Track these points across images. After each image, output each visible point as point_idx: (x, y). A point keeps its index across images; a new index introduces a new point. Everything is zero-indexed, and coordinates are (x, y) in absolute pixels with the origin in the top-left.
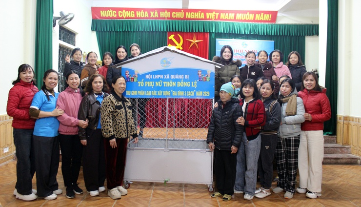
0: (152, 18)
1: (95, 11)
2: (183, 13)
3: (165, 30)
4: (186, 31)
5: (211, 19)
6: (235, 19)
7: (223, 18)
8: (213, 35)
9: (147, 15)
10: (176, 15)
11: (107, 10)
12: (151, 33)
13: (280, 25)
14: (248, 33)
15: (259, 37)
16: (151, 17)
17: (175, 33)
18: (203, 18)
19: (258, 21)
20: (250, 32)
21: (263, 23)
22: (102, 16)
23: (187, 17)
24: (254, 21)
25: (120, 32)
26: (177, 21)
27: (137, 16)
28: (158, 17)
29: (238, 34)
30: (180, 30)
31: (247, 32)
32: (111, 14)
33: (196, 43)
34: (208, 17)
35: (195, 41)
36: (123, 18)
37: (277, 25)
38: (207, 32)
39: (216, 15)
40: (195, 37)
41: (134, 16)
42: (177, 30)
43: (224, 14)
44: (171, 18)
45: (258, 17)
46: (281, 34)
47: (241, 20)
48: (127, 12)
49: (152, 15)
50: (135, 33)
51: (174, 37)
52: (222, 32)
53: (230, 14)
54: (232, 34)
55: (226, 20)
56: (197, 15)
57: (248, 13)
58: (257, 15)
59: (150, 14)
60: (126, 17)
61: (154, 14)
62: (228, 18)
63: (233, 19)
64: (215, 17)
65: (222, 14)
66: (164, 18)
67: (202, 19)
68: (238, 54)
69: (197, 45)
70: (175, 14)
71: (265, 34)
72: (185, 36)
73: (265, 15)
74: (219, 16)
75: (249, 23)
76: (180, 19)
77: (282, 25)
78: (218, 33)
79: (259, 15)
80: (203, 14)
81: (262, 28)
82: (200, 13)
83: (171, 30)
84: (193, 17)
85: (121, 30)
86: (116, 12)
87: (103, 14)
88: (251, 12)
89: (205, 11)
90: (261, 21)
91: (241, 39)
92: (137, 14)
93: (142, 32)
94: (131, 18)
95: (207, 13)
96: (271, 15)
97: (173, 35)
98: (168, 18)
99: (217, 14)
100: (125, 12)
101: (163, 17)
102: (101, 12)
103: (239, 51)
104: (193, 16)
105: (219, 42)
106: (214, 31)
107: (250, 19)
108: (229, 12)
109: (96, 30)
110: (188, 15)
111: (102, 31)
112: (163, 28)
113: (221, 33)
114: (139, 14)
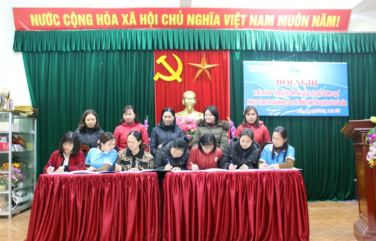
0: (126, 27)
1: (20, 14)
2: (182, 16)
3: (150, 48)
5: (233, 27)
6: (275, 26)
7: (255, 24)
8: (237, 55)
9: (115, 21)
10: (168, 19)
11: (41, 14)
12: (123, 53)
13: (356, 35)
14: (301, 50)
15: (319, 56)
16: (124, 24)
17: (168, 51)
18: (219, 24)
19: (316, 29)
20: (304, 48)
21: (325, 32)
22: (33, 24)
23: (188, 24)
24: (310, 28)
25: (67, 51)
26: (170, 30)
27: (98, 24)
28: (135, 23)
29: (281, 52)
30: (177, 47)
31: (298, 48)
32: (50, 20)
33: (207, 69)
34: (226, 23)
35: (204, 66)
36: (71, 27)
37: (351, 35)
38: (226, 50)
39: (241, 19)
40: (204, 59)
41: (92, 24)
42: (171, 47)
43: (256, 16)
44: (160, 25)
45: (316, 21)
46: (359, 51)
47: (287, 28)
48: (79, 15)
49: (125, 22)
50: (94, 54)
51: (165, 60)
52: (254, 48)
53: (267, 16)
54: (272, 51)
55: (260, 27)
56: (207, 20)
57: (299, 14)
58: (315, 17)
59: (120, 20)
60: (78, 25)
61: (129, 19)
62: (262, 25)
63: (272, 25)
64: (240, 22)
65: (252, 16)
66: (148, 26)
67: (216, 26)
68: (284, 87)
69: (208, 73)
70: (167, 17)
71: (331, 51)
72: (186, 57)
73: (329, 17)
74: (247, 20)
75: (301, 32)
76: (177, 27)
77: (360, 34)
78: (247, 50)
79: (319, 17)
80: (217, 16)
81: (323, 40)
82: (212, 16)
83: (161, 47)
84: (200, 24)
85: (68, 49)
86: (58, 17)
87: (35, 20)
88: (305, 12)
89: (221, 12)
90: (322, 28)
91: (288, 60)
92: (98, 20)
93: (107, 51)
94: (87, 27)
95: (225, 16)
96: (339, 17)
97: (164, 57)
98: (154, 26)
99: (244, 17)
100: (75, 16)
101: (145, 23)
102: (32, 16)
103: (286, 83)
104: (200, 21)
105: (249, 67)
106: (238, 47)
107: (302, 25)
108: (264, 12)
109: (22, 50)
110: (192, 20)
111: (32, 51)
112: (145, 43)
113: (252, 50)
114: (101, 19)
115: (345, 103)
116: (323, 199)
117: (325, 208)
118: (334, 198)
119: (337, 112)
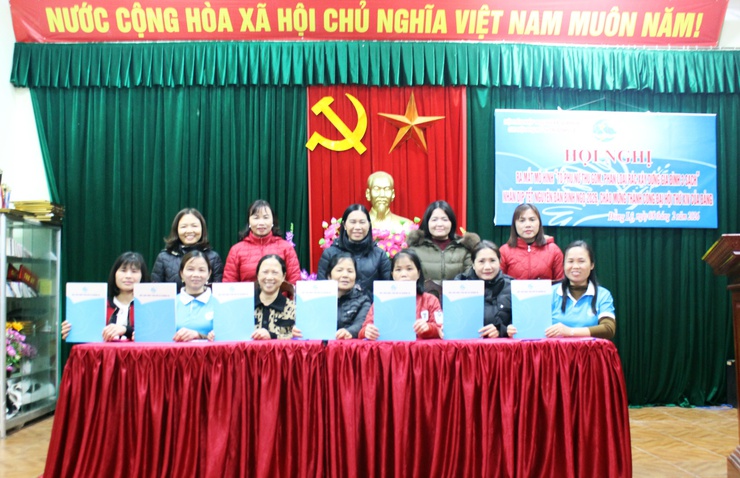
0: (249, 35)
1: (26, 8)
2: (366, 13)
3: (299, 80)
4: (376, 81)
5: (475, 36)
6: (564, 35)
7: (520, 32)
8: (483, 97)
10: (337, 20)
12: (243, 92)
13: (737, 54)
14: (618, 87)
15: (656, 100)
16: (243, 29)
17: (337, 88)
18: (444, 31)
19: (650, 41)
20: (625, 82)
21: (669, 48)
22: (52, 30)
23: (380, 30)
24: (638, 39)
25: (124, 87)
26: (341, 43)
27: (190, 29)
28: (268, 29)
29: (576, 90)
30: (355, 80)
31: (612, 83)
32: (88, 21)
33: (419, 126)
34: (460, 29)
35: (413, 119)
36: (133, 35)
37: (725, 54)
38: (459, 86)
39: (490, 19)
40: (412, 104)
41: (176, 29)
42: (344, 79)
43: (524, 13)
44: (320, 33)
45: (651, 25)
47: (589, 39)
48: (149, 11)
49: (247, 24)
50: (181, 94)
52: (518, 82)
53: (547, 14)
54: (556, 89)
55: (531, 36)
56: (418, 22)
57: (615, 10)
58: (648, 15)
59: (236, 20)
60: (146, 32)
61: (254, 19)
62: (536, 33)
63: (557, 32)
64: (490, 26)
65: (514, 14)
66: (294, 34)
67: (439, 36)
68: (580, 166)
69: (420, 134)
70: (335, 16)
71: (682, 90)
72: (374, 100)
73: (680, 16)
74: (504, 23)
75: (618, 48)
76: (355, 36)
78: (503, 86)
80: (441, 14)
81: (666, 65)
82: (429, 14)
83: (321, 80)
84: (405, 30)
85: (127, 83)
86: (105, 15)
87: (57, 20)
89: (449, 5)
90: (663, 40)
91: (590, 108)
92: (190, 20)
93: (209, 87)
94: (166, 35)
95: (458, 13)
96: (700, 16)
97: (329, 100)
98: (308, 34)
99: (498, 14)
100: (142, 12)
101: (289, 29)
102: (49, 11)
103: (585, 156)
104: (405, 23)
105: (507, 122)
106: (485, 80)
107: (621, 34)
108: (541, 5)
109: (30, 84)
110: (387, 21)
111: (52, 87)
112: (289, 70)
113: (514, 87)
114: (196, 19)
115: (710, 199)
116: (660, 401)
117: (663, 422)
118: (683, 401)
119: (692, 219)
